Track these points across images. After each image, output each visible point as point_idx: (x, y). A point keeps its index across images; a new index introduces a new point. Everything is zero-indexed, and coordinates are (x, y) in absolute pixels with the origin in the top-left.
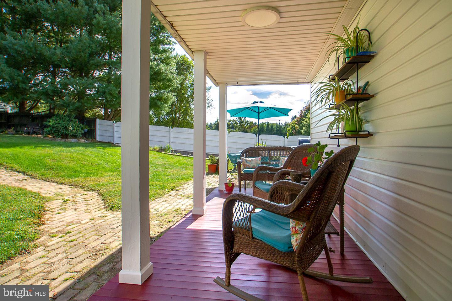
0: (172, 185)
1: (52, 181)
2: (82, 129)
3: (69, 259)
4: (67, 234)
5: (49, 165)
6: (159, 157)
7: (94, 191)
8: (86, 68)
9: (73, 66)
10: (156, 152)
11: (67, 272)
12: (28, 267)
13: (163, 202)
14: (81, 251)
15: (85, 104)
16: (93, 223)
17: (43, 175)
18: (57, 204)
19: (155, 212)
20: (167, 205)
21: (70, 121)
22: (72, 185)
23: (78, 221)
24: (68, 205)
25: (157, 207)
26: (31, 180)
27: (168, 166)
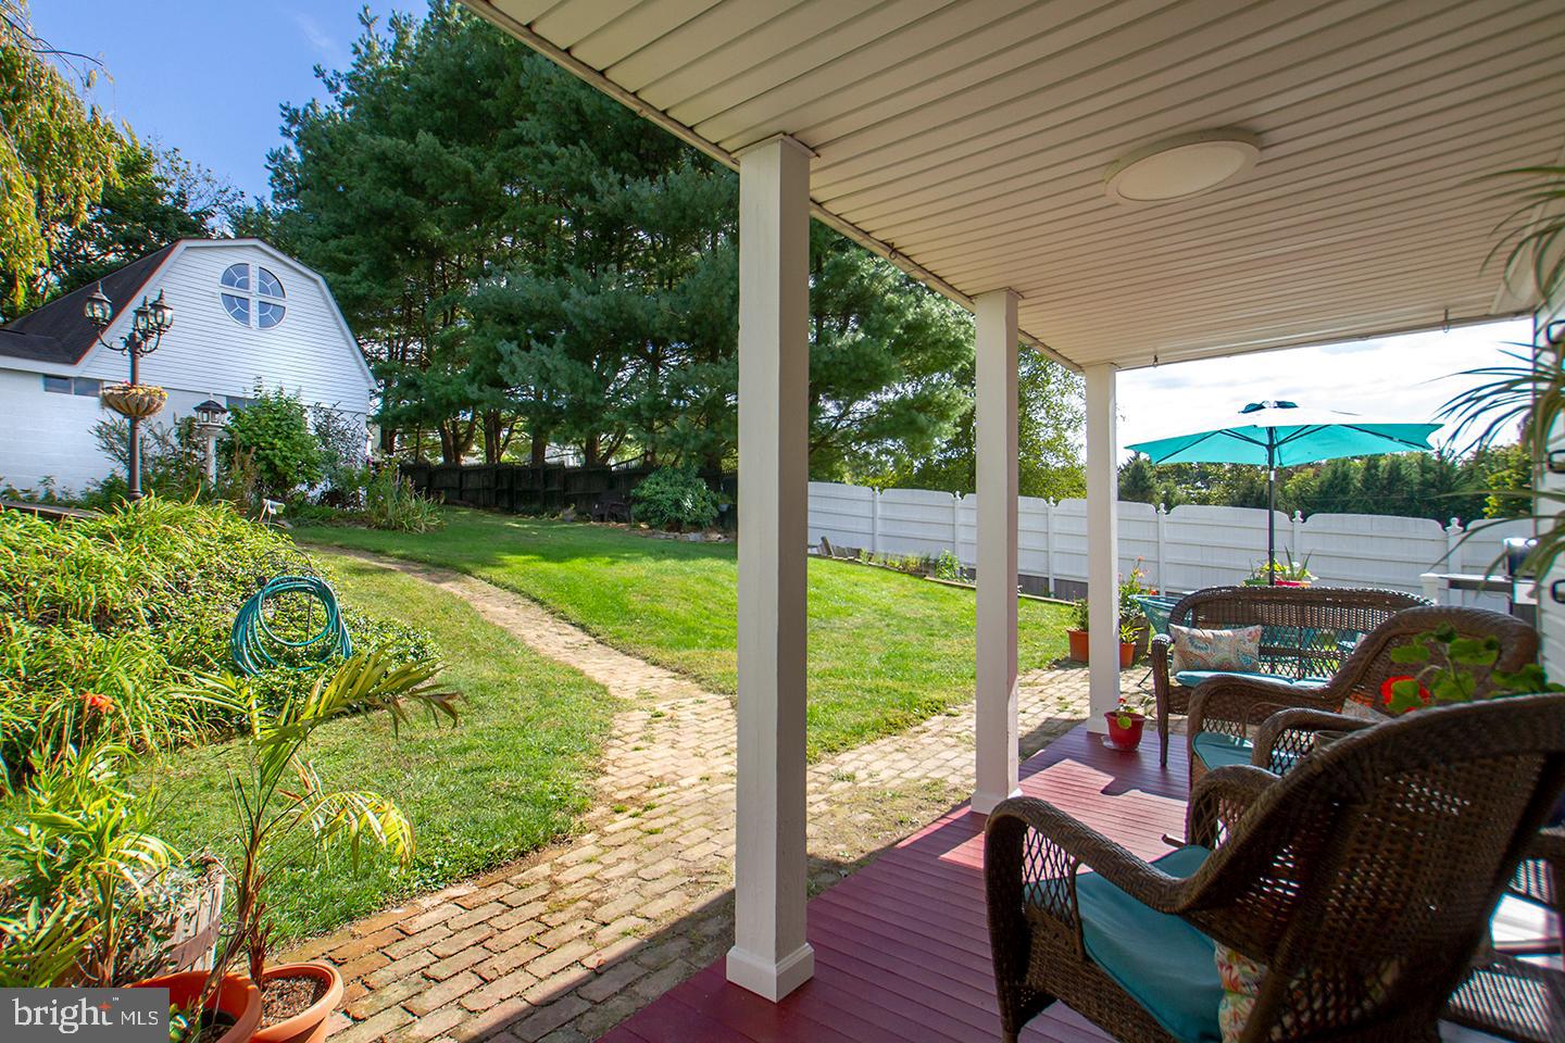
0: (935, 696)
1: (635, 655)
2: (715, 504)
3: (640, 881)
4: (645, 810)
5: (633, 610)
6: (913, 591)
7: (724, 693)
8: (724, 338)
9: (693, 336)
10: (906, 578)
11: (631, 913)
12: (563, 877)
13: (897, 750)
14: (667, 865)
15: (724, 434)
16: (705, 791)
17: (619, 637)
18: (638, 718)
19: (866, 784)
20: (906, 764)
21: (688, 484)
22: (677, 671)
23: (673, 776)
24: (660, 727)
25: (875, 767)
26: (596, 649)
27: (937, 625)
